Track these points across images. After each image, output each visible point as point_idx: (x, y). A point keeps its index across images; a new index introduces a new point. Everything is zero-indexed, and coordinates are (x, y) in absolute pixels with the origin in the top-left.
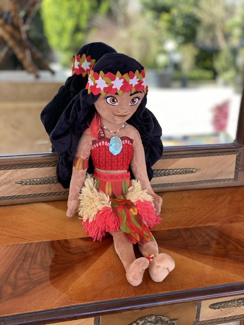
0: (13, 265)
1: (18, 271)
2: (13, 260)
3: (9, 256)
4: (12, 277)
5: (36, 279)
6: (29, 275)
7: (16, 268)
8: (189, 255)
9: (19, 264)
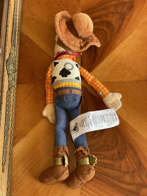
0: (113, 186)
1: (122, 182)
2: (106, 185)
3: (99, 189)
4: (131, 188)
5: (135, 167)
6: (128, 172)
7: (118, 183)
8: (119, 41)
9: (112, 180)
